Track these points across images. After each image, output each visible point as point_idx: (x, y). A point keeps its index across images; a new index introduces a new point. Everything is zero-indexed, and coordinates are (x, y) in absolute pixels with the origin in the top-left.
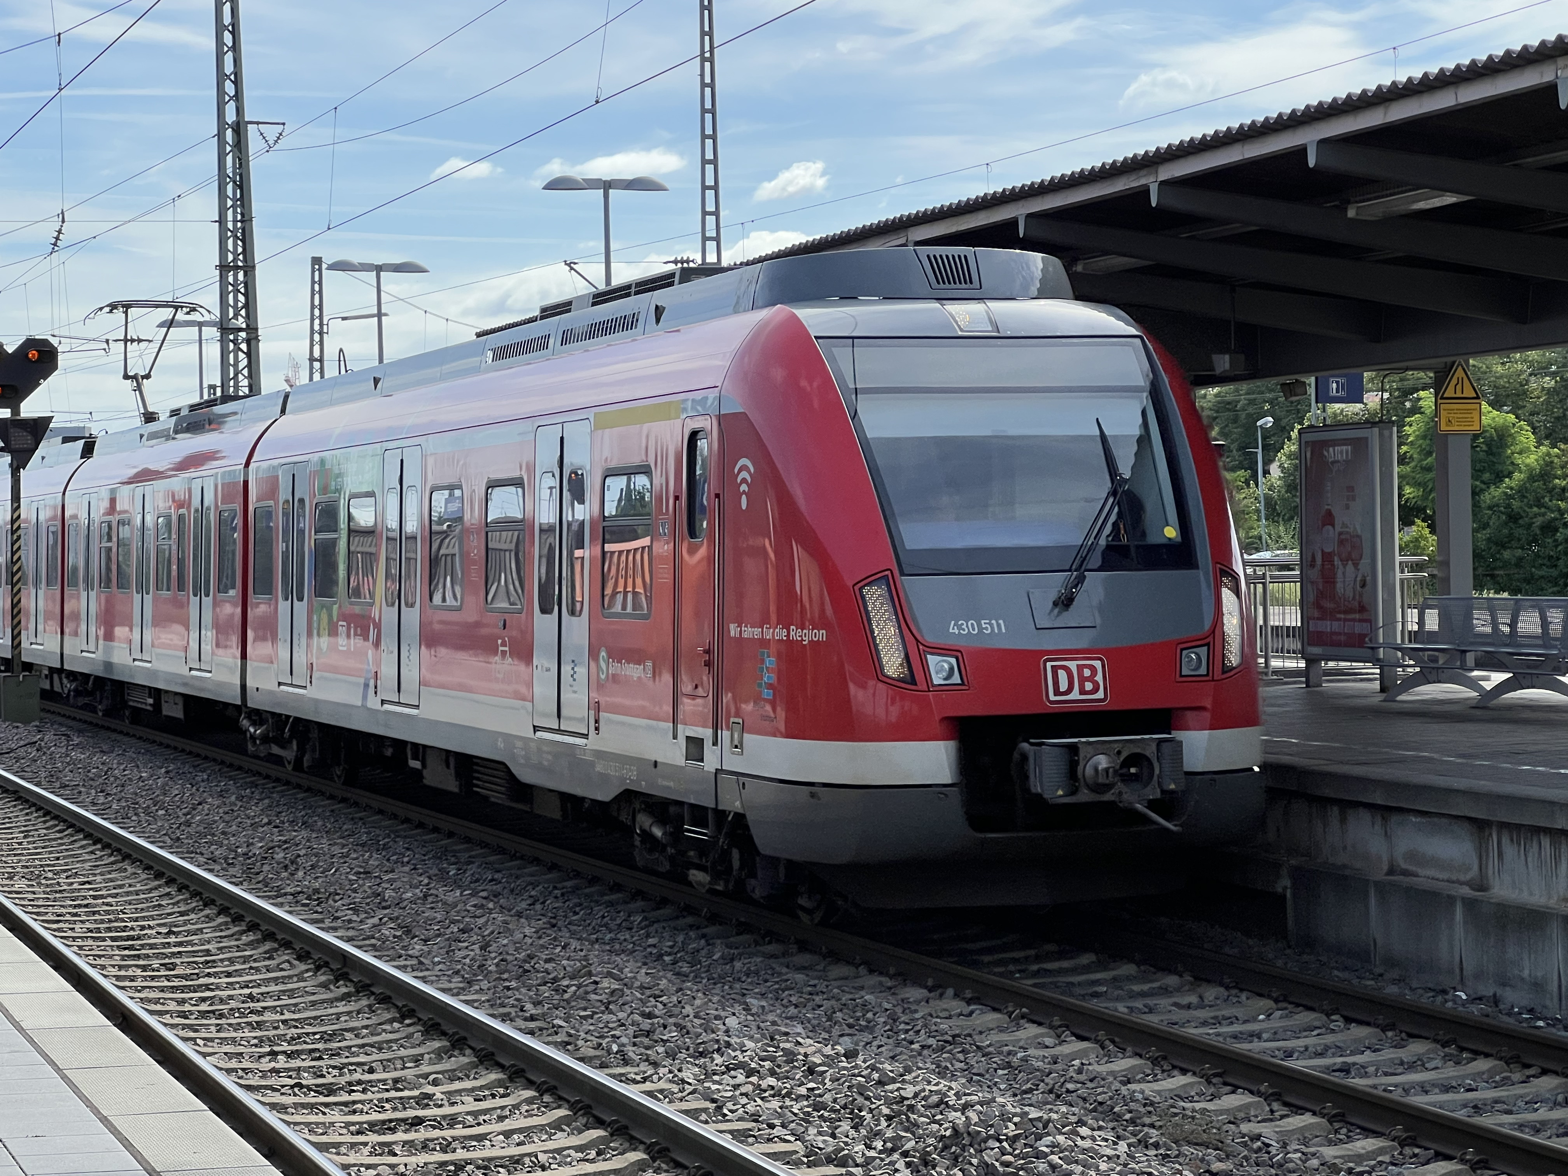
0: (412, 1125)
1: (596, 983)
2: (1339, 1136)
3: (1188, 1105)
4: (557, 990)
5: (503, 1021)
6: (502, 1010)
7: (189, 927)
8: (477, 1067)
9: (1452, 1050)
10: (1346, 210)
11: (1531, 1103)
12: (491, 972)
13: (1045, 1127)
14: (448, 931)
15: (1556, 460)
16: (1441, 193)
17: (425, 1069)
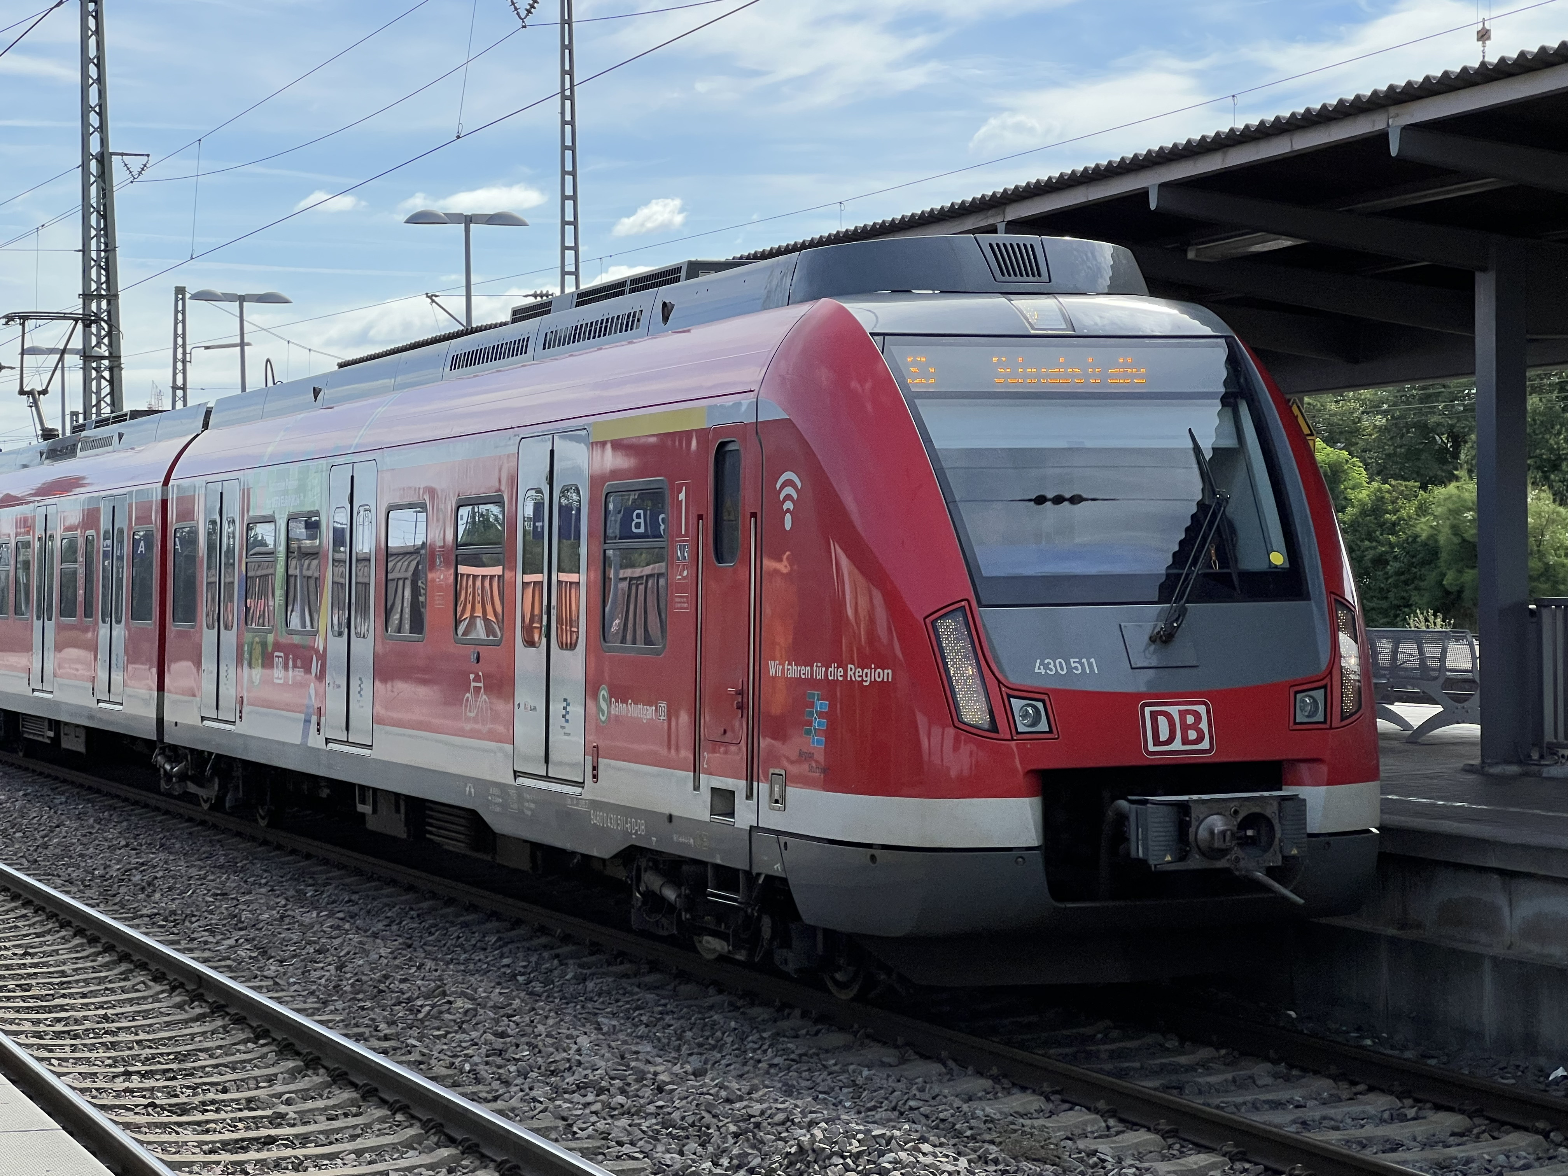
0: (265, 1144)
1: (450, 1002)
2: (1171, 1152)
3: (1027, 1122)
4: (411, 1010)
5: (357, 1040)
6: (356, 1030)
7: (45, 948)
8: (330, 1086)
9: (1282, 1068)
10: (1186, 252)
11: (1359, 1120)
12: (346, 992)
13: (888, 1144)
14: (305, 951)
15: (1387, 495)
16: (1277, 236)
17: (278, 1088)
